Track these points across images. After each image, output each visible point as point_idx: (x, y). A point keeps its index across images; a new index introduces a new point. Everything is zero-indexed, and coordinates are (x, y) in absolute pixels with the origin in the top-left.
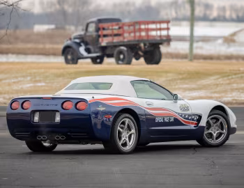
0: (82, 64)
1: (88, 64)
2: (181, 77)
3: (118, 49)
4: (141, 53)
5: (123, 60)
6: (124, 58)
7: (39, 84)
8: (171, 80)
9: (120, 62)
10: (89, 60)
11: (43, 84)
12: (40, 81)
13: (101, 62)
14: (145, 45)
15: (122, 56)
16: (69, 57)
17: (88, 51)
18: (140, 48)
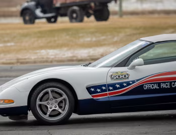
0: (38, 23)
1: (43, 23)
2: (138, 32)
3: (70, 9)
4: (91, 12)
5: (76, 19)
6: (77, 16)
7: (9, 44)
8: (130, 35)
9: (74, 20)
10: (44, 20)
11: (12, 44)
12: (8, 41)
13: (55, 21)
14: (95, 4)
15: (75, 15)
16: (27, 18)
17: (44, 12)
18: (91, 7)
